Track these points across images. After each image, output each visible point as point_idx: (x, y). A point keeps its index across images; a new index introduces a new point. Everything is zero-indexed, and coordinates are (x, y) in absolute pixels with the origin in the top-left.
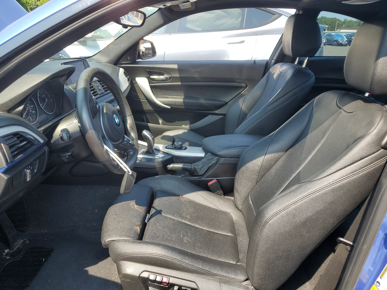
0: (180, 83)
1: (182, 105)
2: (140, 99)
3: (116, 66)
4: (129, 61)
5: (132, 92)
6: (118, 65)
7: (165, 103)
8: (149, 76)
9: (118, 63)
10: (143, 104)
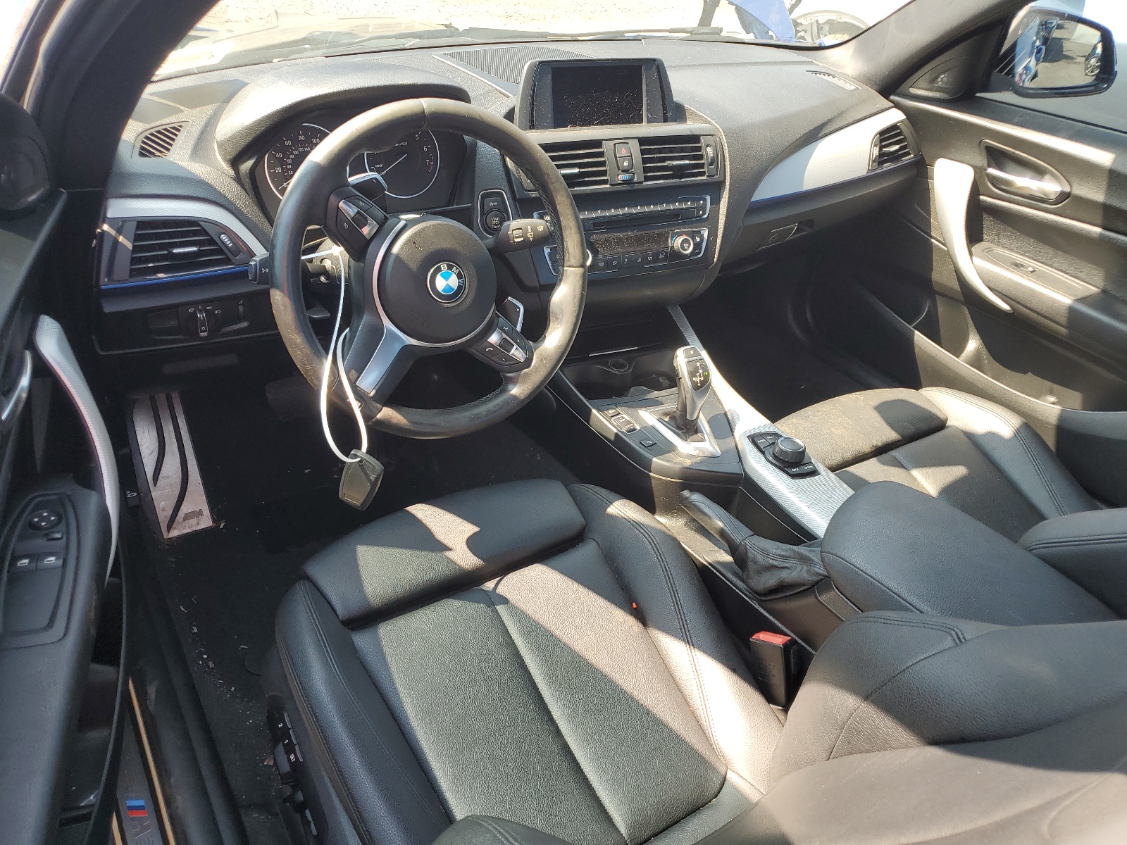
0: (1096, 230)
1: (1060, 321)
2: (931, 237)
3: (887, 97)
4: (939, 90)
5: (917, 207)
6: (898, 95)
7: (992, 286)
8: (985, 163)
9: (898, 91)
10: (935, 257)
